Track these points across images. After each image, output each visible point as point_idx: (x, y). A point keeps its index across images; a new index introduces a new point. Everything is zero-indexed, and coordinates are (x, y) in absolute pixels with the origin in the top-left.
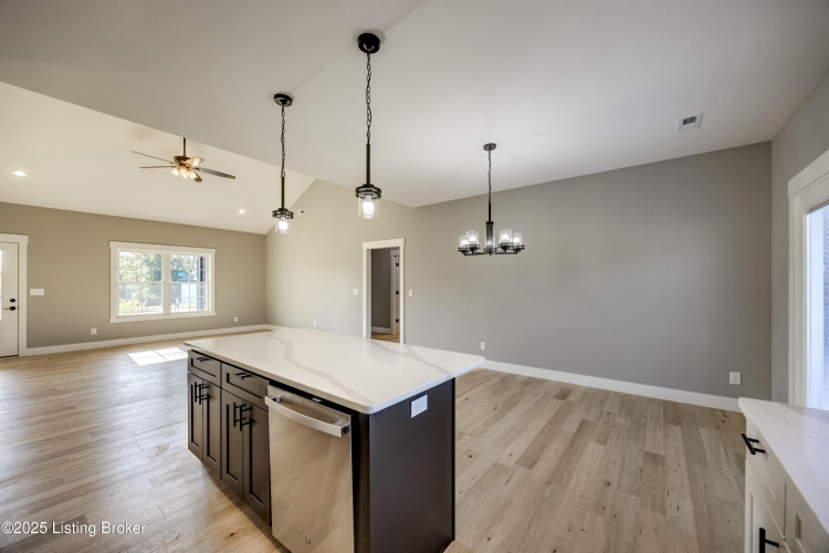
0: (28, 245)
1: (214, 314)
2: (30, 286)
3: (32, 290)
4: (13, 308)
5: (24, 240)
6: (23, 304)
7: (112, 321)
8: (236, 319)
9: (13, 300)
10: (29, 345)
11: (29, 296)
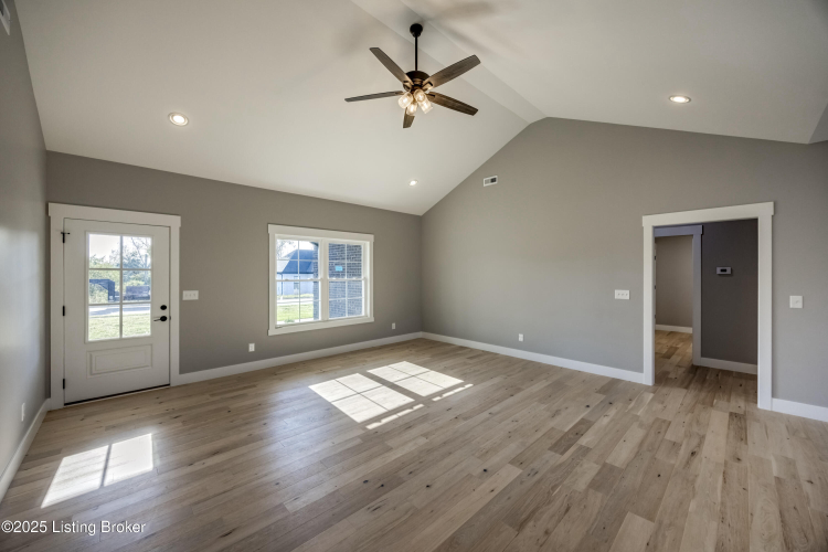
0: (181, 229)
1: (372, 320)
2: (183, 287)
3: (185, 293)
4: (164, 319)
5: (175, 222)
6: (174, 312)
7: (270, 334)
8: (394, 326)
9: (164, 308)
10: (182, 371)
11: (182, 301)
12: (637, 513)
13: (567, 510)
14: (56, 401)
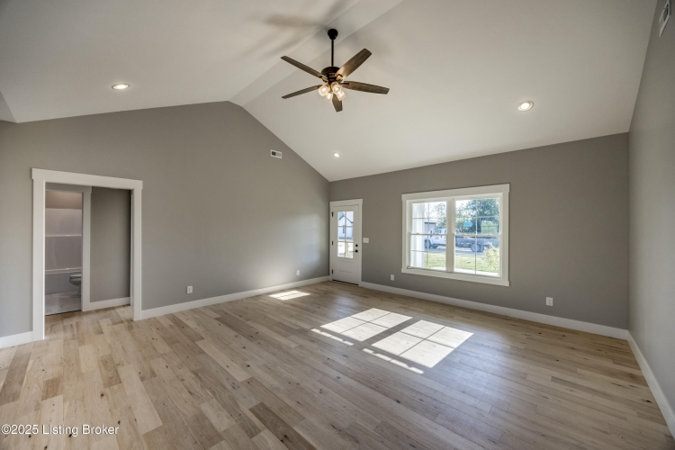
0: (362, 204)
1: (506, 284)
2: (363, 236)
3: (364, 239)
4: (356, 251)
5: (360, 202)
6: (360, 249)
7: (403, 271)
8: (551, 302)
9: (357, 246)
10: (362, 280)
11: (363, 243)
12: (157, 430)
13: (190, 393)
14: (330, 277)
